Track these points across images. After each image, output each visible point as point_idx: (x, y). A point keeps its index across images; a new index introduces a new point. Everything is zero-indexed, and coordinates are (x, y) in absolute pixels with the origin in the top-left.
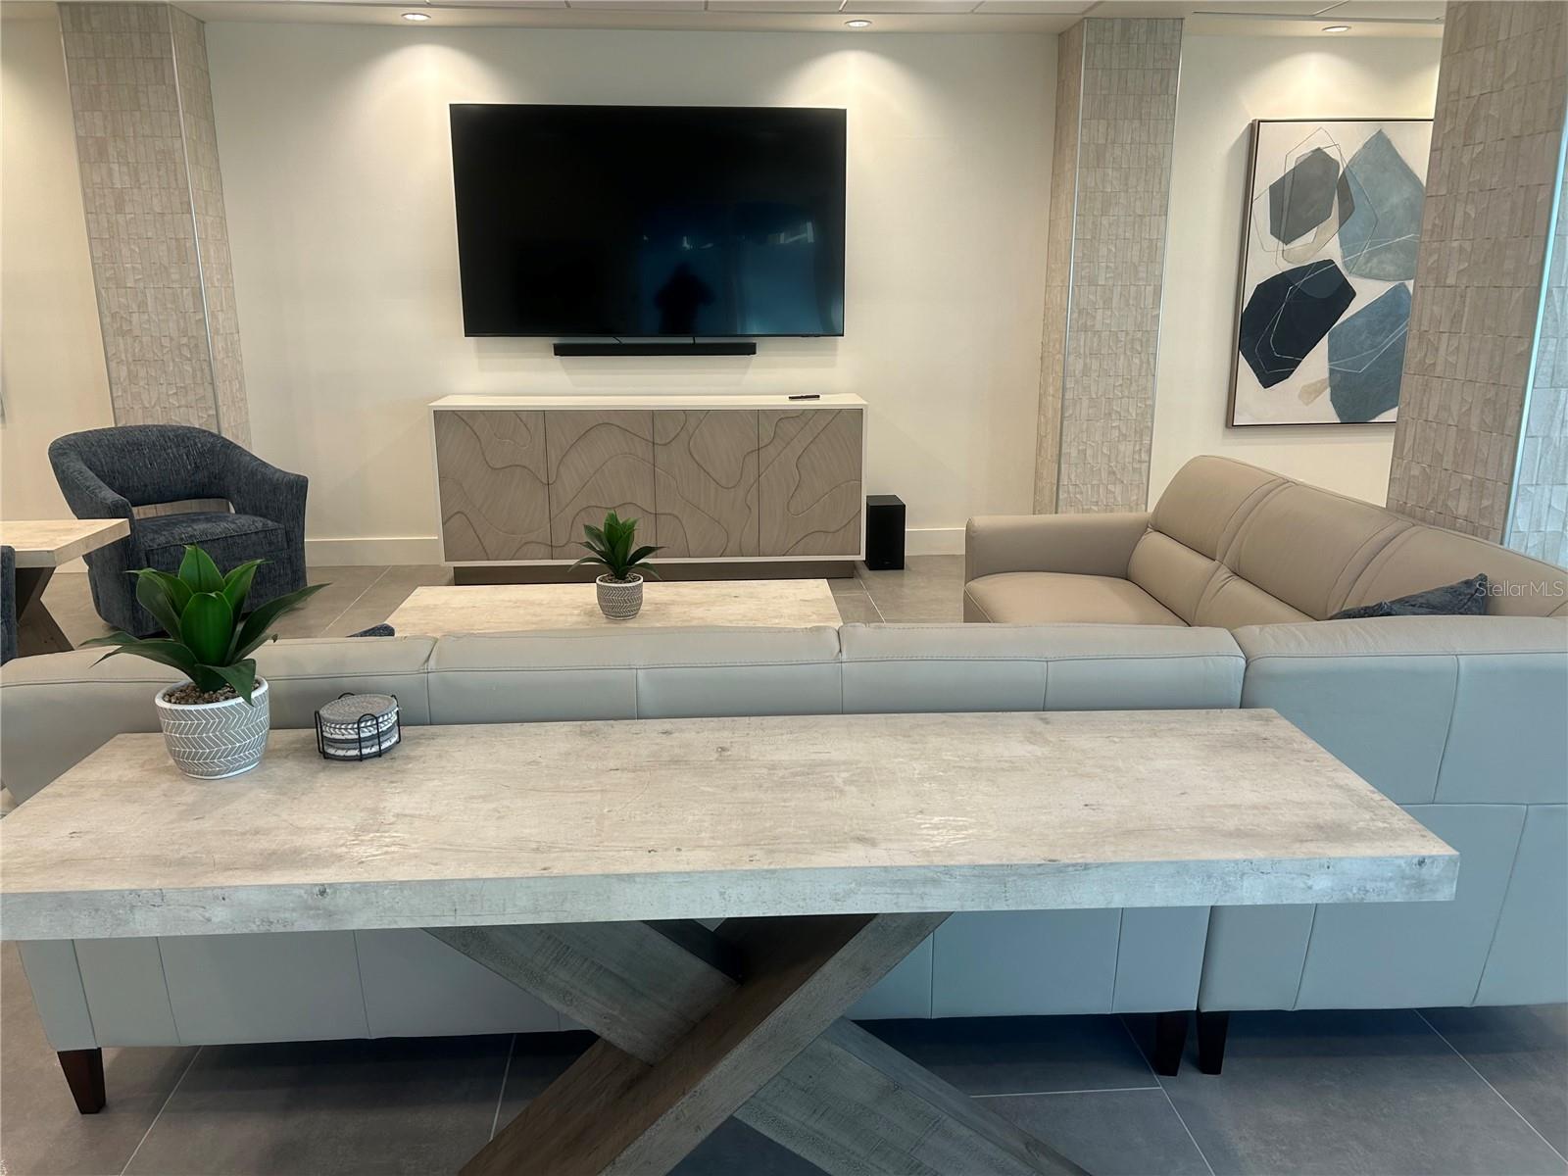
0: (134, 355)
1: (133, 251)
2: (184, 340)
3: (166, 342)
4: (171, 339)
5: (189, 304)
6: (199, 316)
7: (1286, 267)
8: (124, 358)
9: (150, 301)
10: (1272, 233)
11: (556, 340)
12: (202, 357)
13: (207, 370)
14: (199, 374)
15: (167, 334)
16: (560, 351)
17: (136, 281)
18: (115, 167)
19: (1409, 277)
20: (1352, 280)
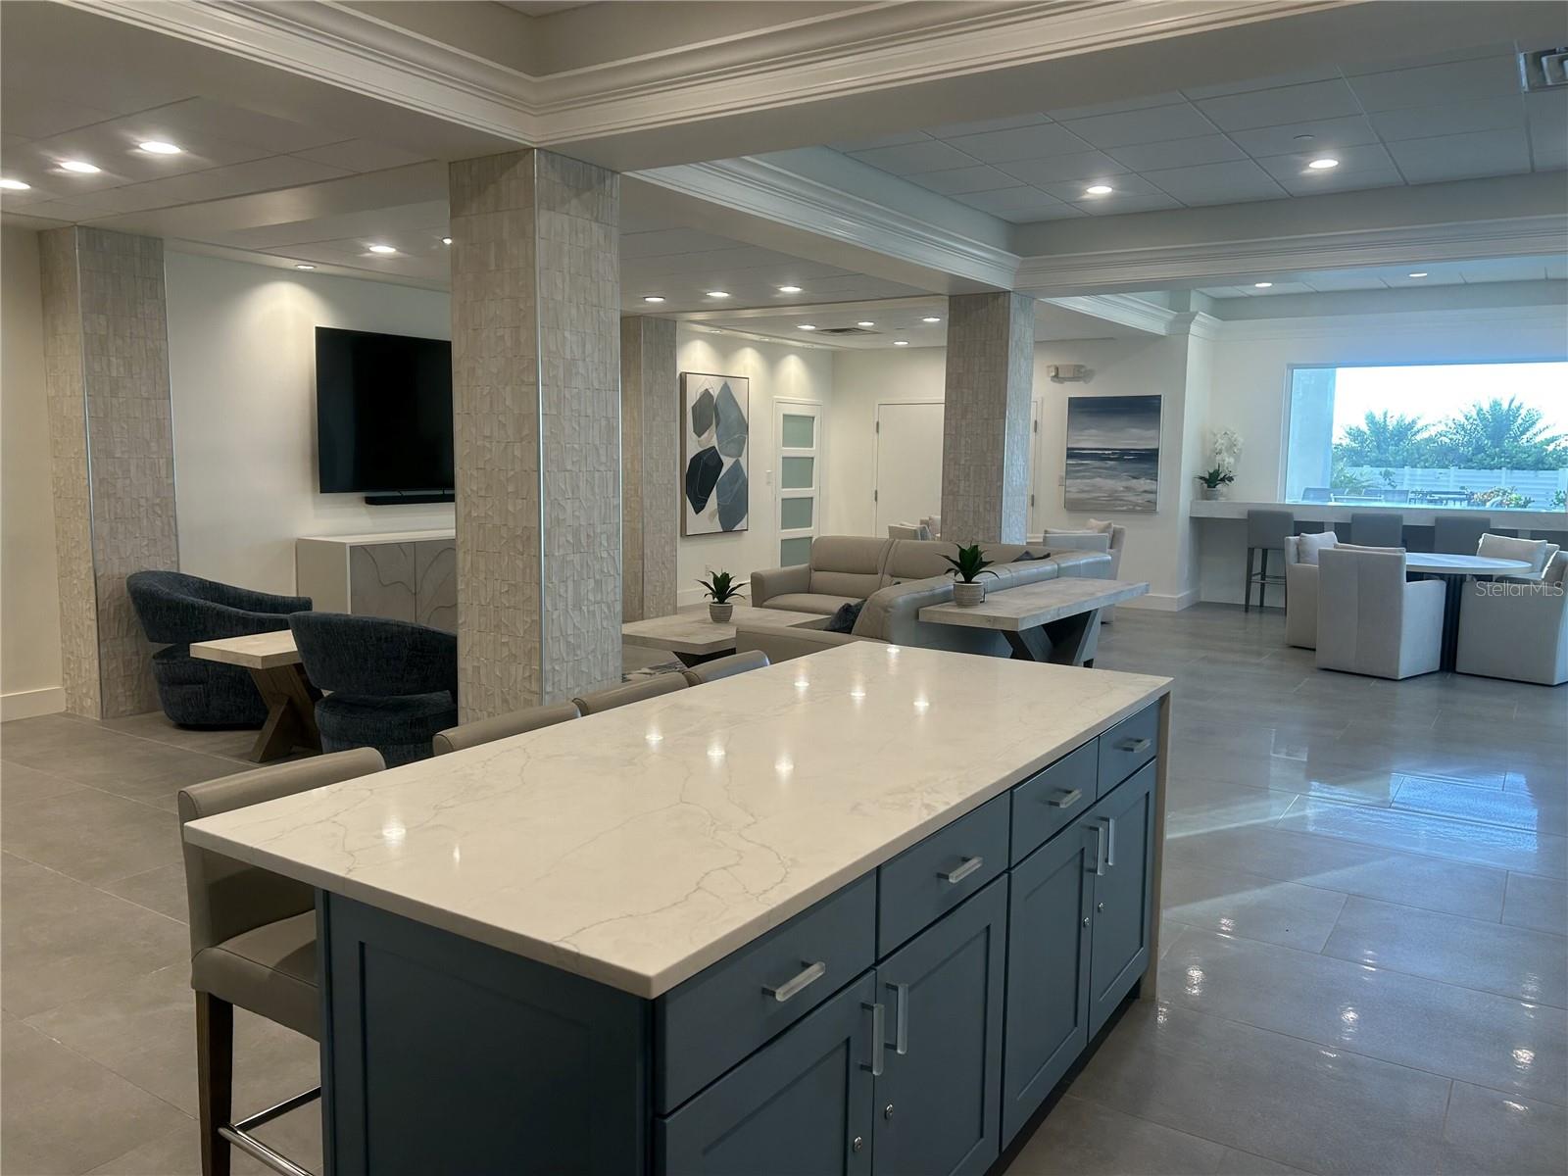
0: (116, 513)
1: (123, 428)
2: (158, 501)
3: (143, 502)
4: (147, 500)
5: (163, 473)
6: (170, 481)
7: (701, 449)
8: (107, 517)
9: (133, 469)
10: (694, 431)
11: (363, 494)
12: (170, 513)
13: (173, 524)
14: (166, 528)
15: (144, 495)
16: (370, 501)
17: (123, 452)
18: (113, 359)
19: (740, 456)
20: (722, 457)
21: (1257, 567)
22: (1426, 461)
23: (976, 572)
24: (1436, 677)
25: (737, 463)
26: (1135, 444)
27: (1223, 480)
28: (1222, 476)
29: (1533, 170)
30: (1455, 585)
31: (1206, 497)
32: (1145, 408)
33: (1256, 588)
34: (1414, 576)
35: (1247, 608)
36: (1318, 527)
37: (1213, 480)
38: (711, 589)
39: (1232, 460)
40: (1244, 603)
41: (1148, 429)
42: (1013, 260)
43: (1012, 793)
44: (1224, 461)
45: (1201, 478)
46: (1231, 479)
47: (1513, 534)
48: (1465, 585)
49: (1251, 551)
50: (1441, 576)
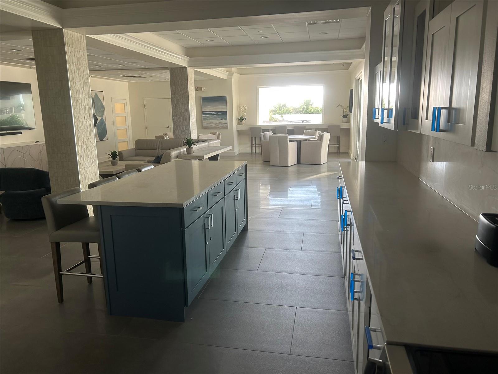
19: (103, 116)
20: (97, 117)
21: (254, 143)
22: (291, 112)
23: (191, 145)
24: (296, 165)
25: (102, 119)
26: (221, 110)
27: (243, 119)
28: (243, 118)
29: (310, 40)
30: (299, 142)
31: (240, 124)
32: (222, 100)
33: (254, 148)
34: (290, 141)
35: (252, 153)
36: (268, 131)
37: (241, 120)
38: (111, 156)
39: (245, 114)
40: (251, 152)
41: (224, 106)
42: (187, 59)
43: (224, 181)
44: (243, 114)
45: (238, 119)
46: (245, 119)
47: (311, 129)
48: (301, 142)
49: (252, 138)
50: (296, 141)
